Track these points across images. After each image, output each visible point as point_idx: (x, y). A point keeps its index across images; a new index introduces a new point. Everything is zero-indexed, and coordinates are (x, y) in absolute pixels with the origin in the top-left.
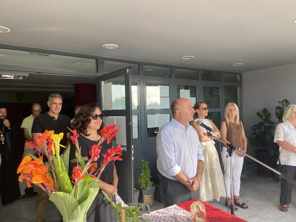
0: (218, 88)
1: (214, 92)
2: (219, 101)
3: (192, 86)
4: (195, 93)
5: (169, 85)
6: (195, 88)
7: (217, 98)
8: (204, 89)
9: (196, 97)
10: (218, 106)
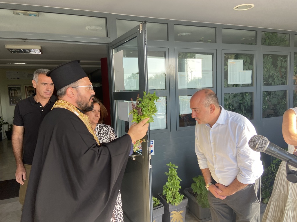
0: (285, 57)
1: (279, 62)
2: (285, 76)
3: (246, 55)
4: (251, 63)
5: (213, 54)
6: (251, 56)
7: (283, 70)
8: (264, 58)
9: (252, 70)
10: (283, 81)
